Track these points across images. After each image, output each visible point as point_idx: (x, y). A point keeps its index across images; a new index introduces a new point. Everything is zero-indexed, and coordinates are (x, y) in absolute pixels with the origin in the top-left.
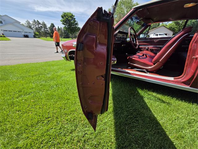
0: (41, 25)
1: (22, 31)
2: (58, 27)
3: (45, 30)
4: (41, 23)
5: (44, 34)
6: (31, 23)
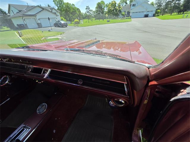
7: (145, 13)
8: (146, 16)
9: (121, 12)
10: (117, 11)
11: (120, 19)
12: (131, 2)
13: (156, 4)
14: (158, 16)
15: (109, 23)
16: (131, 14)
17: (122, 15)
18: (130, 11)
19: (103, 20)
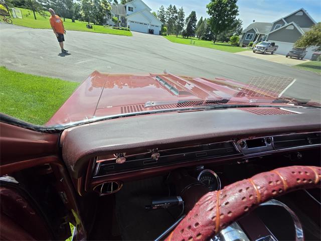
0: (177, 15)
1: (149, 23)
2: (202, 17)
3: (179, 23)
4: (178, 11)
5: (175, 30)
6: (166, 10)
7: (149, 27)
8: (151, 32)
9: (110, 14)
10: (102, 10)
11: (111, 28)
12: (124, 2)
13: (159, 16)
14: (165, 35)
15: (91, 30)
16: (128, 24)
17: (113, 20)
18: (126, 17)
19: (73, 21)
